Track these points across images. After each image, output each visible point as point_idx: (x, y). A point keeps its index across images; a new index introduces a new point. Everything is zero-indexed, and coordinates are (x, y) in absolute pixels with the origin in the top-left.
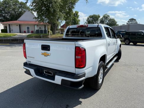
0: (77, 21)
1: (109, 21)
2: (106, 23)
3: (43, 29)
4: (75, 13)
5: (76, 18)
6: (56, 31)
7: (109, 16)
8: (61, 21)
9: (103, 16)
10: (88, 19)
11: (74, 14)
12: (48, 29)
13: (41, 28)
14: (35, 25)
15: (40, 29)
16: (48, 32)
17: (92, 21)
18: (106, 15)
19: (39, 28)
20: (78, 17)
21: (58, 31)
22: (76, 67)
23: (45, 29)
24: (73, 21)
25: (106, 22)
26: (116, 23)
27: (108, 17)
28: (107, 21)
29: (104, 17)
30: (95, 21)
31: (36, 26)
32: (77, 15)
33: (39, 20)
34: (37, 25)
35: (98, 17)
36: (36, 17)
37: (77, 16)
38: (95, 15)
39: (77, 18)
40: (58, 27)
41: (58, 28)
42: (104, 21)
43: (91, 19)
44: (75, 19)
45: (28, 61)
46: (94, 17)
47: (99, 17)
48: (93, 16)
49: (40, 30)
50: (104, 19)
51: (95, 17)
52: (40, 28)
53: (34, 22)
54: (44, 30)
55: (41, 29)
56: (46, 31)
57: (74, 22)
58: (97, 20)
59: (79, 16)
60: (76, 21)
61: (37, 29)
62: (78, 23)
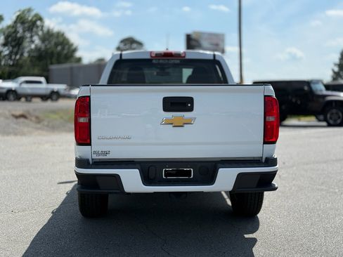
1: (43, 40)
2: (33, 46)
9: (14, 18)
22: (266, 142)
25: (33, 42)
26: (75, 50)
27: (38, 23)
28: (37, 40)
29: (21, 19)
42: (23, 37)
45: (95, 153)
50: (20, 30)
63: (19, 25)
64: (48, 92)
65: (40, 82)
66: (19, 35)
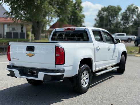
0: (80, 17)
1: (138, 17)
2: (133, 20)
3: (19, 31)
4: (76, 3)
5: (77, 11)
6: (42, 35)
7: (137, 8)
8: (50, 17)
9: (126, 9)
10: (100, 13)
11: (75, 5)
12: (27, 32)
13: (16, 29)
14: (4, 24)
15: (12, 32)
16: (28, 36)
17: (107, 16)
18: (132, 5)
19: (11, 29)
20: (81, 10)
21: (44, 35)
22: (56, 64)
23: (22, 31)
24: (73, 17)
25: (133, 18)
27: (136, 10)
28: (135, 17)
29: (129, 9)
30: (111, 17)
31: (6, 26)
32: (79, 6)
33: (13, 16)
34: (9, 24)
35: (117, 10)
36: (7, 12)
37: (79, 8)
38: (111, 7)
39: (80, 12)
40: (44, 27)
41: (44, 29)
42: (129, 16)
43: (105, 13)
44: (76, 13)
45: (12, 63)
46: (110, 10)
47: (120, 9)
48: (108, 8)
49: (14, 33)
50: (128, 13)
51: (112, 10)
52: (13, 29)
53: (3, 19)
54: (20, 33)
55: (15, 31)
56: (24, 33)
57: (73, 19)
58: (116, 14)
59: (82, 8)
60: (77, 17)
61: (9, 31)
62: (80, 20)
63: (128, 11)
64: (127, 39)
65: (124, 35)
66: (127, 16)
